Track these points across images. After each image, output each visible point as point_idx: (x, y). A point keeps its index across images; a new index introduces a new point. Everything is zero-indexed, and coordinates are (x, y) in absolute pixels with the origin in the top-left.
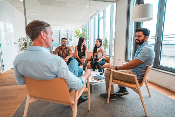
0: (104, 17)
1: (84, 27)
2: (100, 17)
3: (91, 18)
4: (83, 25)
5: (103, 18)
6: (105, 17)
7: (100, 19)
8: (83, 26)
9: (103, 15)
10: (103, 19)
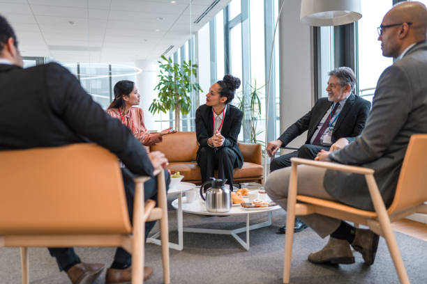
0: (243, 17)
1: (175, 55)
2: (231, 17)
3: (198, 21)
4: (172, 47)
5: (242, 22)
6: (246, 17)
7: (230, 26)
8: (173, 51)
9: (239, 12)
10: (240, 24)
